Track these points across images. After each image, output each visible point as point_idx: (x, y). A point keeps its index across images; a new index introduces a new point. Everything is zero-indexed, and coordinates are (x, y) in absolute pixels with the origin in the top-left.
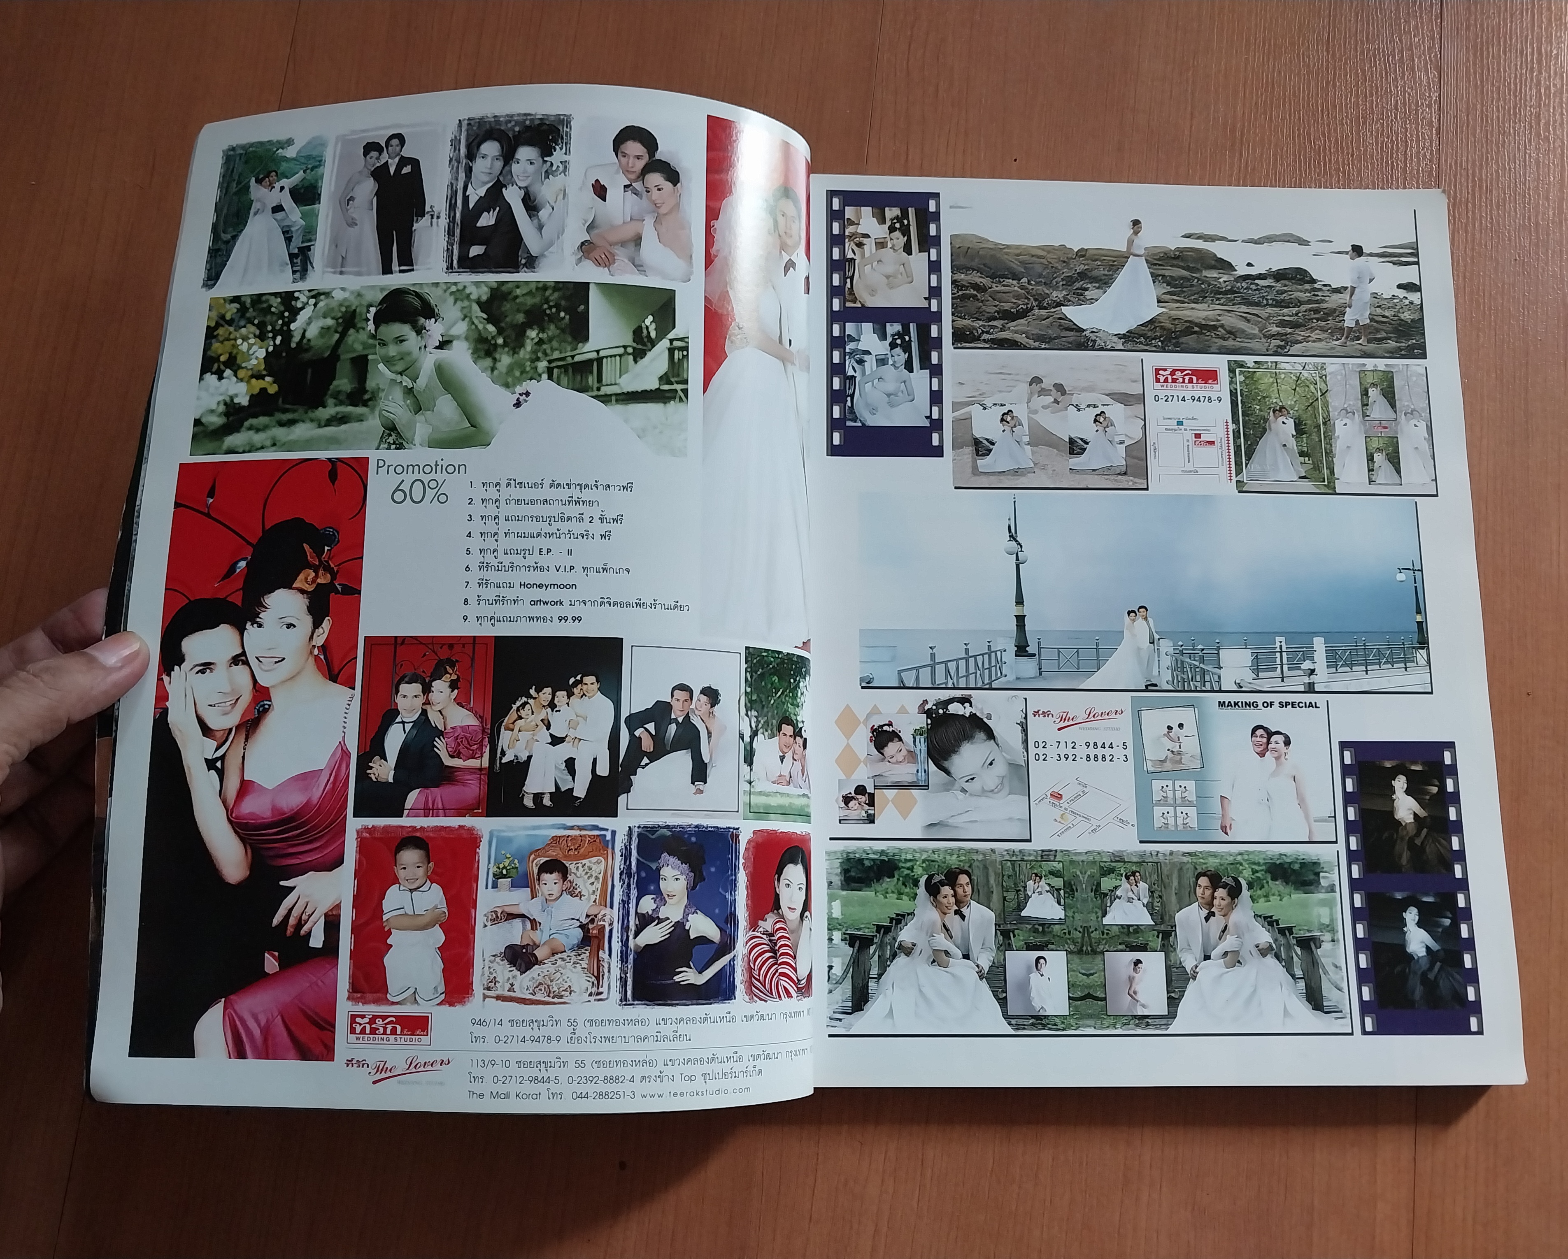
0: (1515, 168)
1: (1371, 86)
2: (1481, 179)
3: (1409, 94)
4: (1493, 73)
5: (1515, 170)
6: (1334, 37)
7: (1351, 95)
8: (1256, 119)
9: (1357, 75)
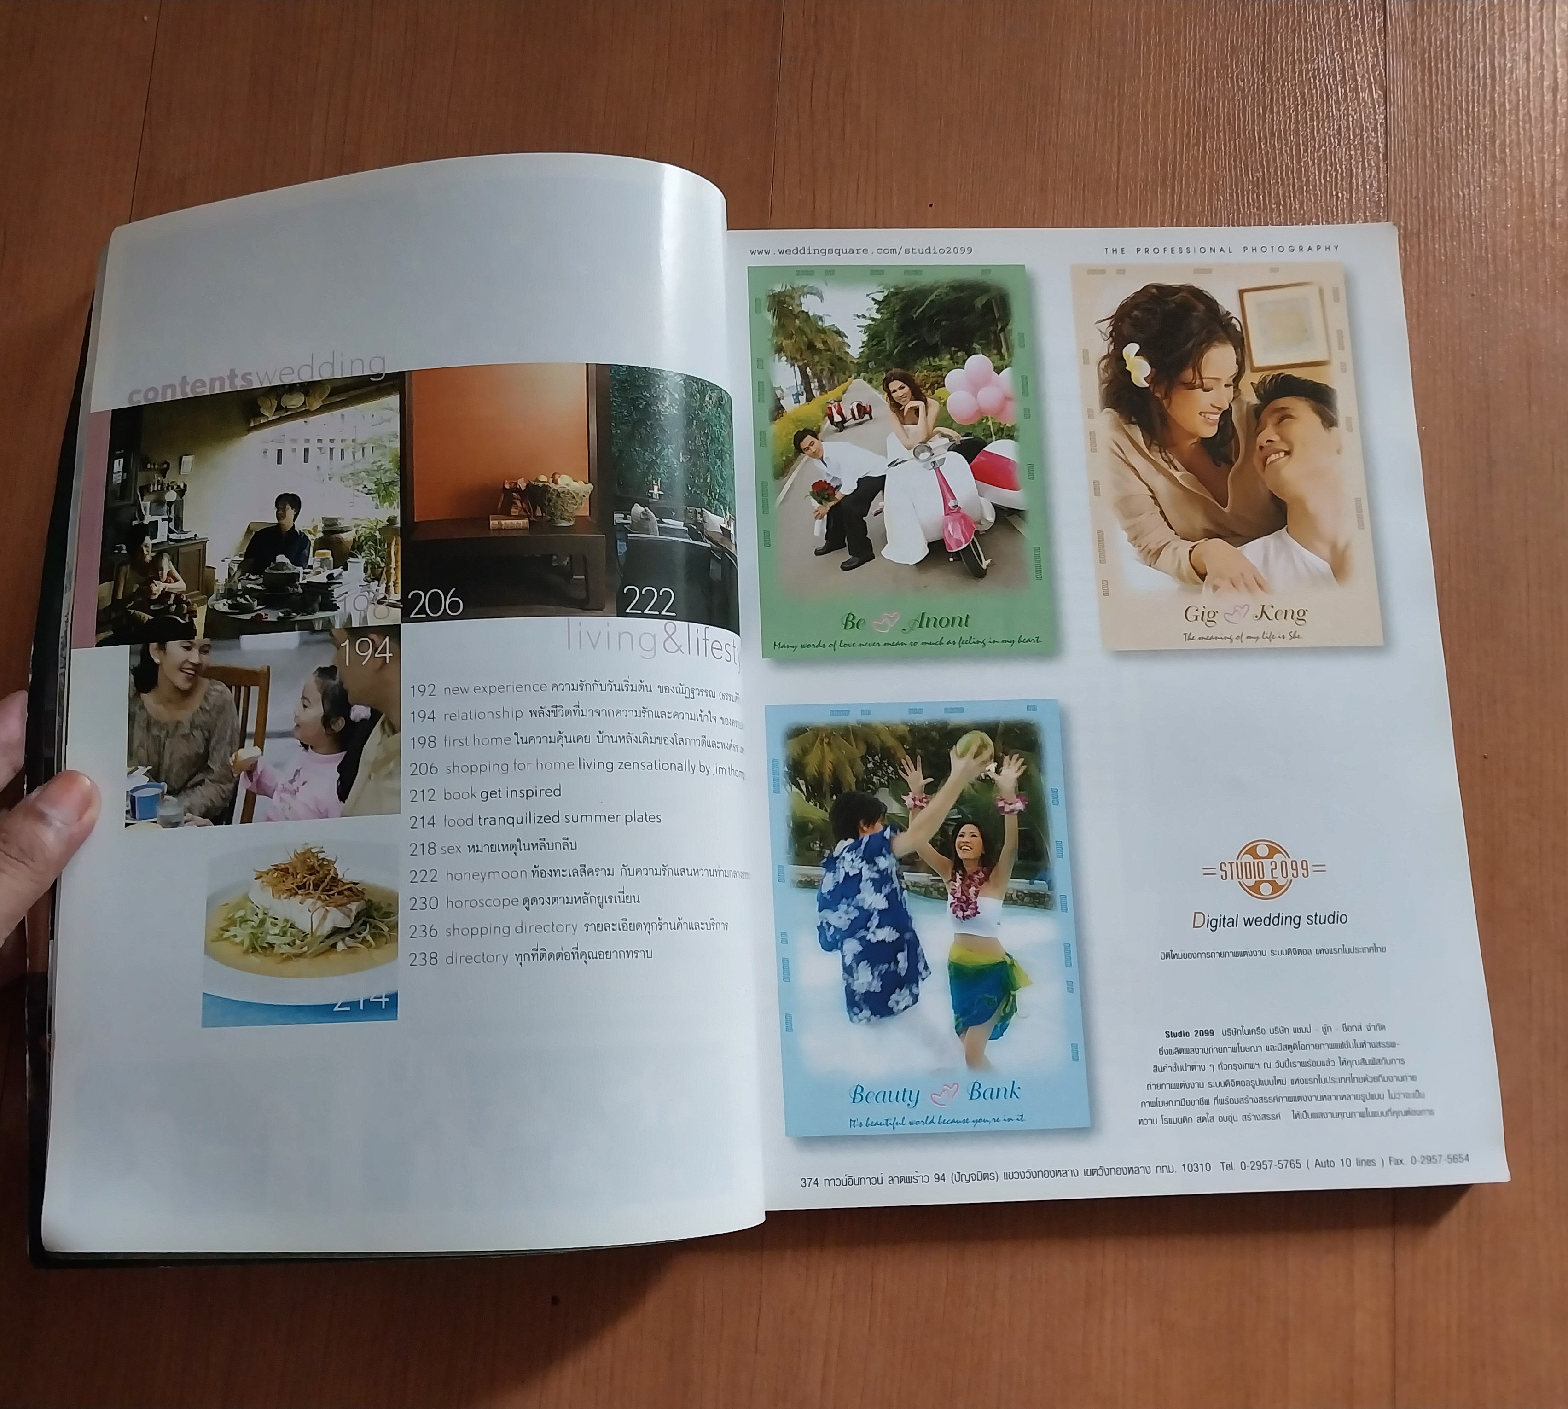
0: (1469, 194)
1: (1311, 110)
2: (1432, 208)
3: (1353, 117)
4: (1443, 91)
5: (1469, 196)
6: (1270, 57)
7: (1290, 121)
8: (1188, 151)
9: (1295, 97)
